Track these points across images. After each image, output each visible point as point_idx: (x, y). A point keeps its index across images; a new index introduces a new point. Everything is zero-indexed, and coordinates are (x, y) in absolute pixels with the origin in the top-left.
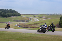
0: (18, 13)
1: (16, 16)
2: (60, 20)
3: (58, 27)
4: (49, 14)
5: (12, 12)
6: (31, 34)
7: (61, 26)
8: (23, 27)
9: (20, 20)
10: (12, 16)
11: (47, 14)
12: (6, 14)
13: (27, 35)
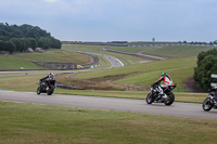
0: (53, 39)
1: (46, 48)
2: (199, 64)
3: (190, 87)
4: (159, 43)
5: (31, 35)
6: (96, 112)
7: (202, 86)
8: (69, 88)
9: (57, 64)
10: (31, 50)
11: (154, 43)
12: (11, 41)
13: (82, 114)
